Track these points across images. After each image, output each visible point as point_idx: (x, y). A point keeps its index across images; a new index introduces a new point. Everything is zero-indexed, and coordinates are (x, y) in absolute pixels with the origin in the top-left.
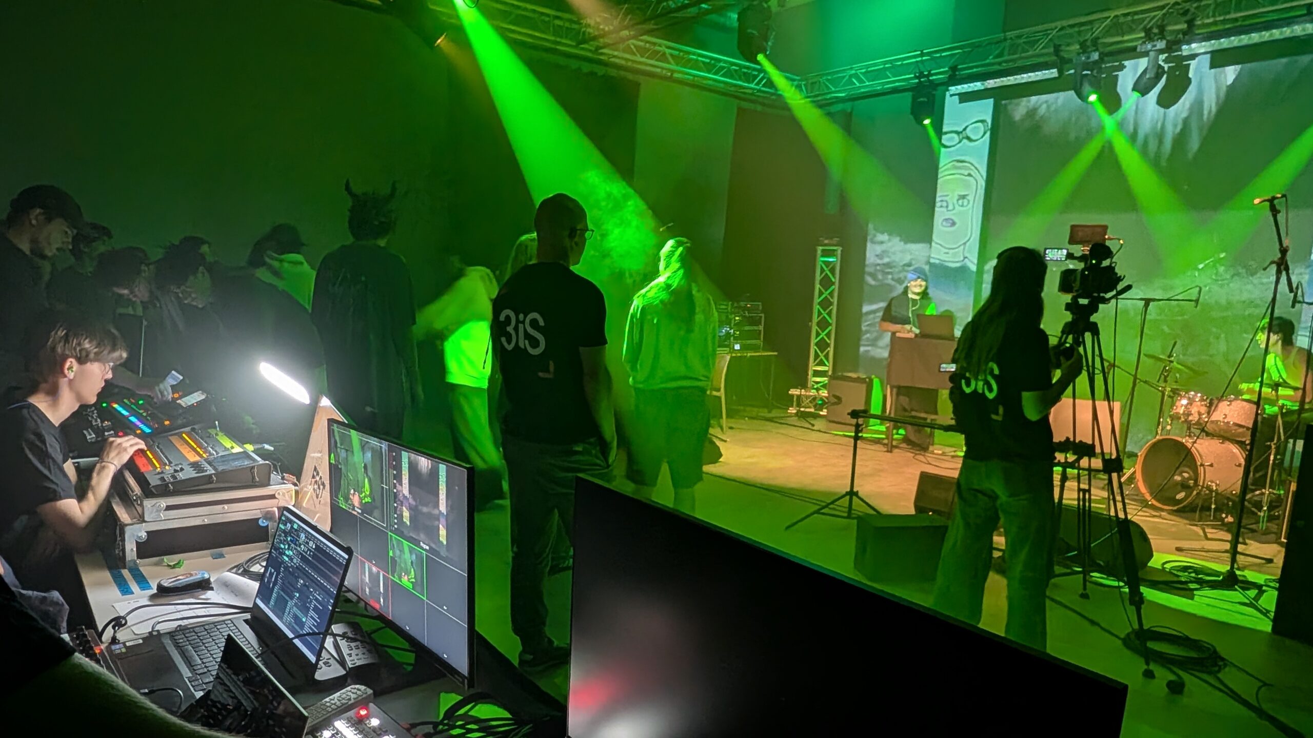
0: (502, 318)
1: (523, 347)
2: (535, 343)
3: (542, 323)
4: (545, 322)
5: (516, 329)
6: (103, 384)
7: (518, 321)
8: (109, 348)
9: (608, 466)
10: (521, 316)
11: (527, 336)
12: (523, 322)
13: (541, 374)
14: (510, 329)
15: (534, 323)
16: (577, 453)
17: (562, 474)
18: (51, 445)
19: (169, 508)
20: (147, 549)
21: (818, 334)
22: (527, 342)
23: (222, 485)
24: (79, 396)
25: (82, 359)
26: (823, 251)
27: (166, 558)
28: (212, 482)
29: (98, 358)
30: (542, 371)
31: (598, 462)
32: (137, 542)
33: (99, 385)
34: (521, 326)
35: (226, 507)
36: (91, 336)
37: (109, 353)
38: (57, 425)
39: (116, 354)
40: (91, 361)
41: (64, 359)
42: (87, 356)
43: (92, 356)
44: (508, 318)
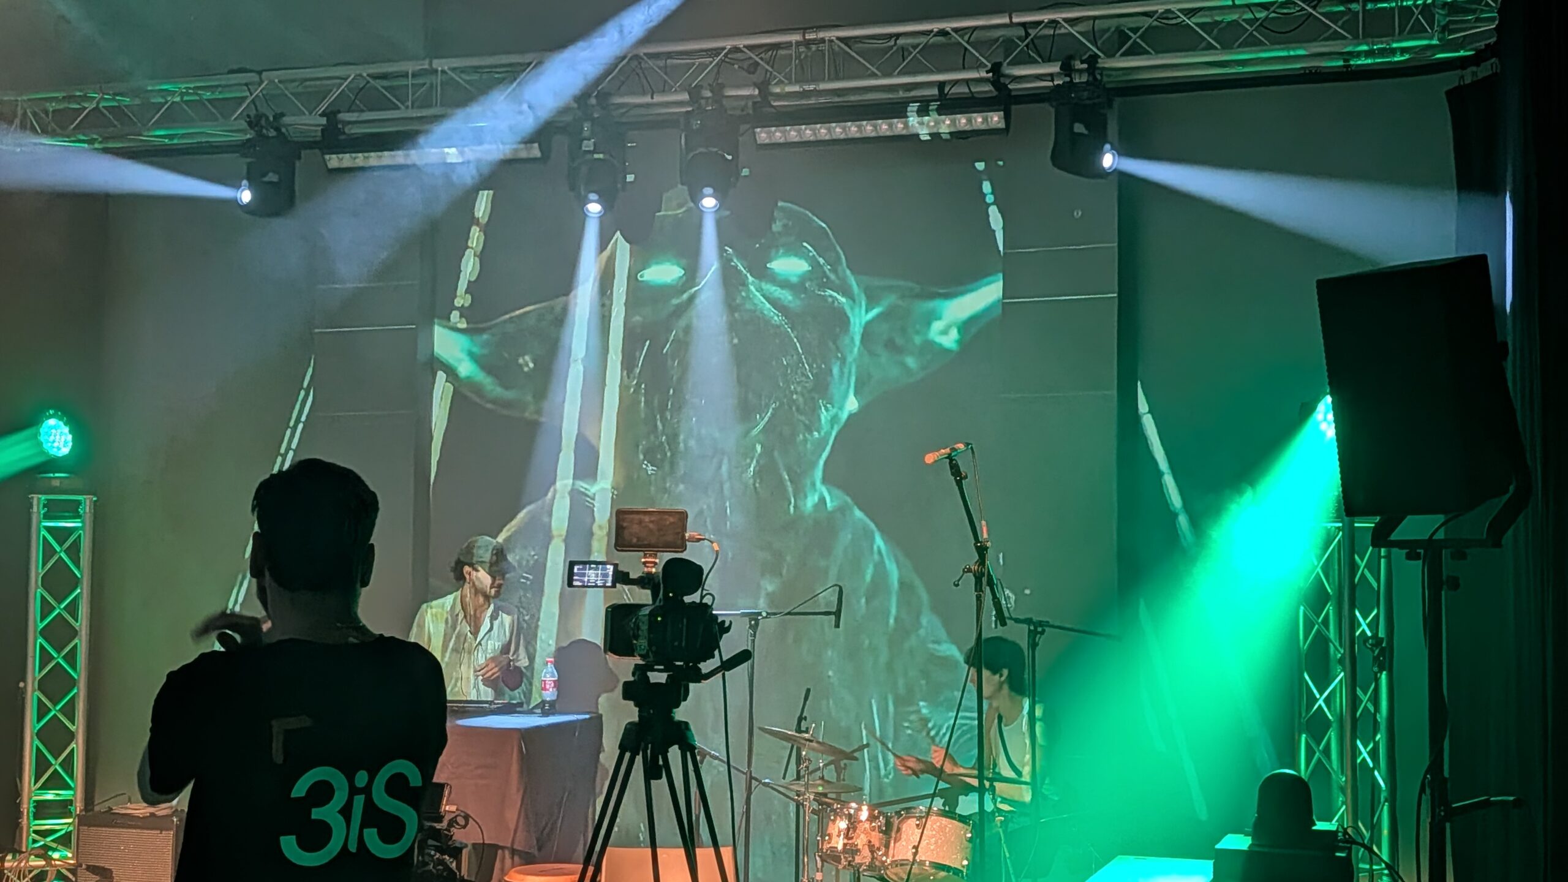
21: (42, 710)
26: (49, 504)
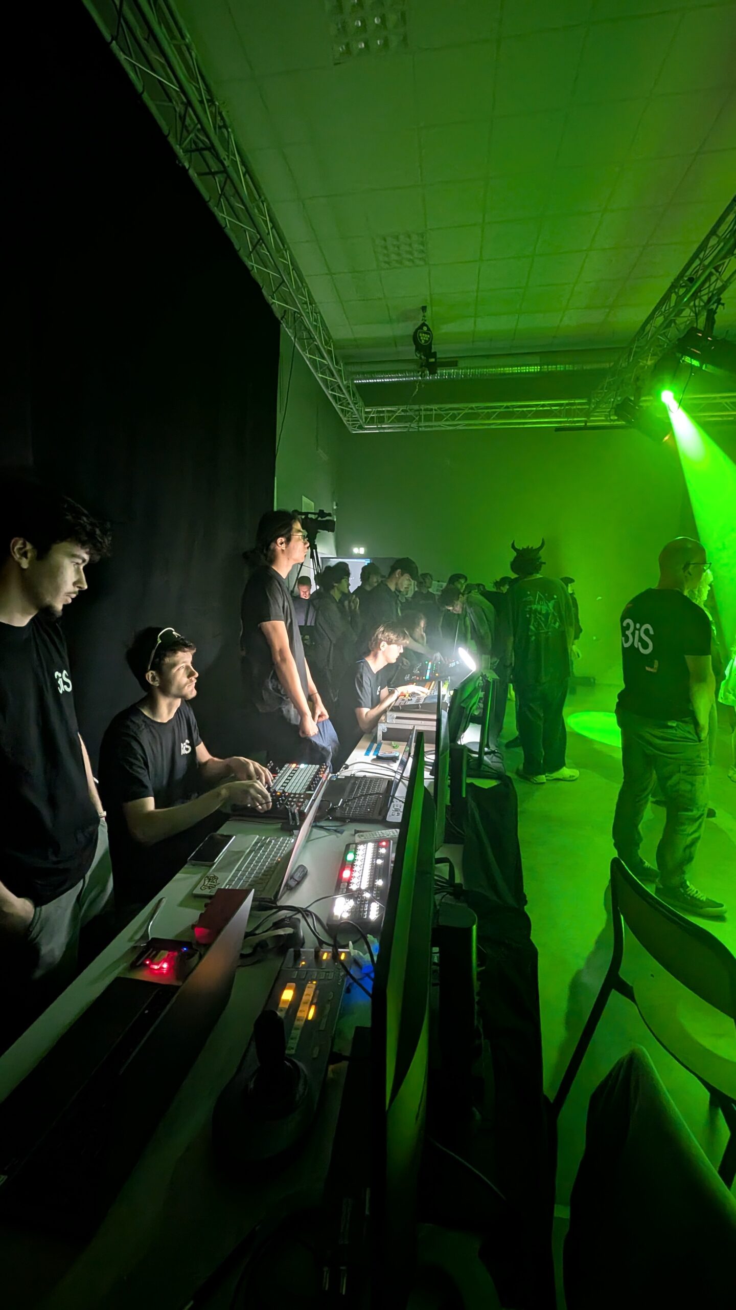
0: (624, 624)
1: (636, 646)
2: (645, 646)
3: (652, 632)
4: (654, 632)
5: (633, 634)
6: (398, 655)
7: (635, 629)
8: (402, 638)
9: (700, 741)
10: (638, 626)
11: (641, 640)
12: (639, 630)
13: (647, 669)
14: (628, 633)
15: (647, 632)
16: (672, 727)
17: (658, 741)
18: (366, 682)
19: (397, 718)
20: (386, 737)
22: (640, 644)
23: (423, 710)
24: (387, 658)
25: (390, 642)
27: (393, 743)
28: (418, 708)
29: (396, 643)
30: (648, 666)
31: (690, 736)
32: (383, 732)
33: (397, 655)
34: (637, 632)
35: (423, 722)
36: (394, 632)
37: (402, 640)
38: (375, 673)
39: (404, 641)
40: (393, 644)
41: (381, 641)
42: (391, 641)
43: (394, 641)
44: (628, 624)
